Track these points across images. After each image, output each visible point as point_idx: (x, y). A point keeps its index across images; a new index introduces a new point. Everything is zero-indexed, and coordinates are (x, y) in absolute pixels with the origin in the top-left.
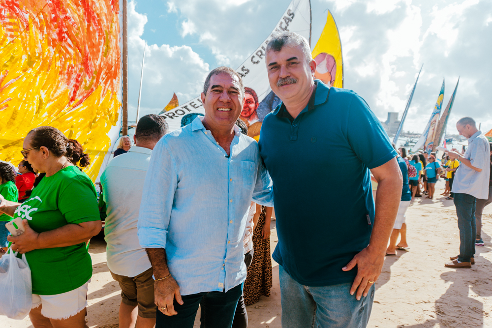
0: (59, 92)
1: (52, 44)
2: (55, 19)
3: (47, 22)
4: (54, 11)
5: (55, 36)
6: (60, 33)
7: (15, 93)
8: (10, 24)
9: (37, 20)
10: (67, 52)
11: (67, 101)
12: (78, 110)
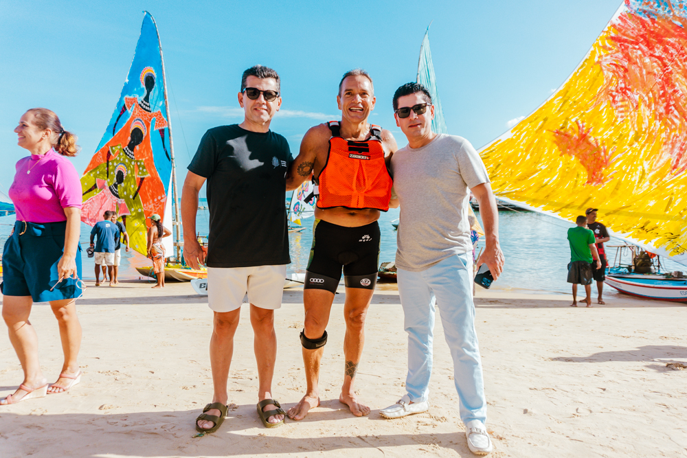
0: (662, 161)
1: (658, 118)
2: (664, 95)
3: (655, 99)
4: (663, 88)
5: (662, 110)
6: (667, 108)
7: (620, 166)
8: (622, 106)
9: (646, 98)
10: (673, 123)
11: (669, 169)
12: (679, 177)
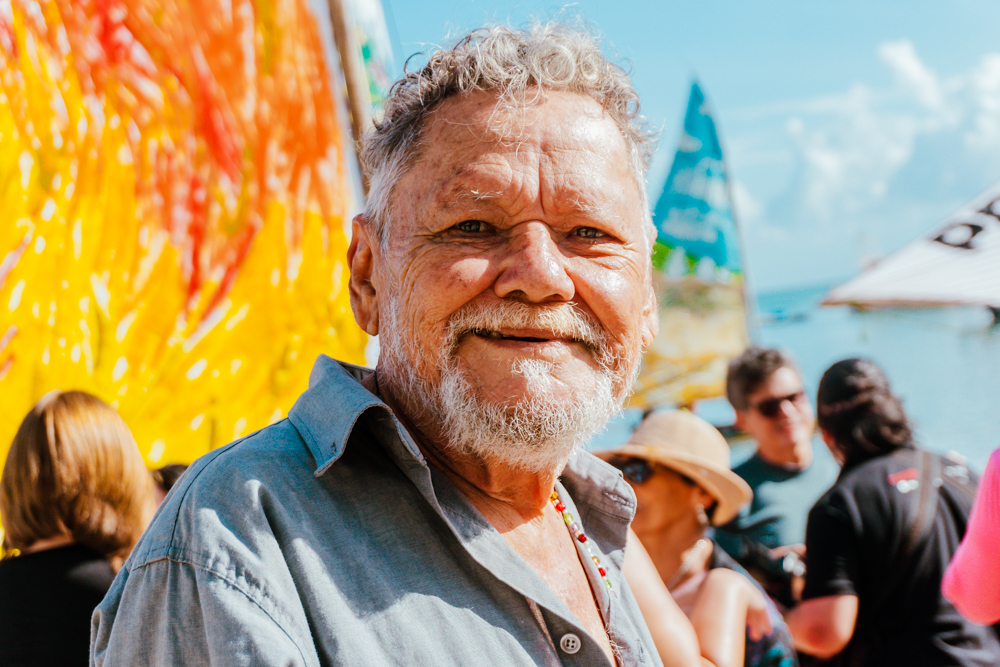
0: (147, 266)
1: (90, 83)
5: (93, 50)
7: (24, 306)
10: (142, 100)
11: (174, 297)
12: (220, 327)
